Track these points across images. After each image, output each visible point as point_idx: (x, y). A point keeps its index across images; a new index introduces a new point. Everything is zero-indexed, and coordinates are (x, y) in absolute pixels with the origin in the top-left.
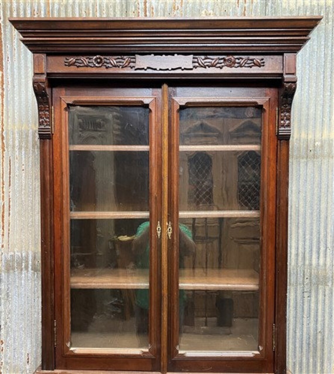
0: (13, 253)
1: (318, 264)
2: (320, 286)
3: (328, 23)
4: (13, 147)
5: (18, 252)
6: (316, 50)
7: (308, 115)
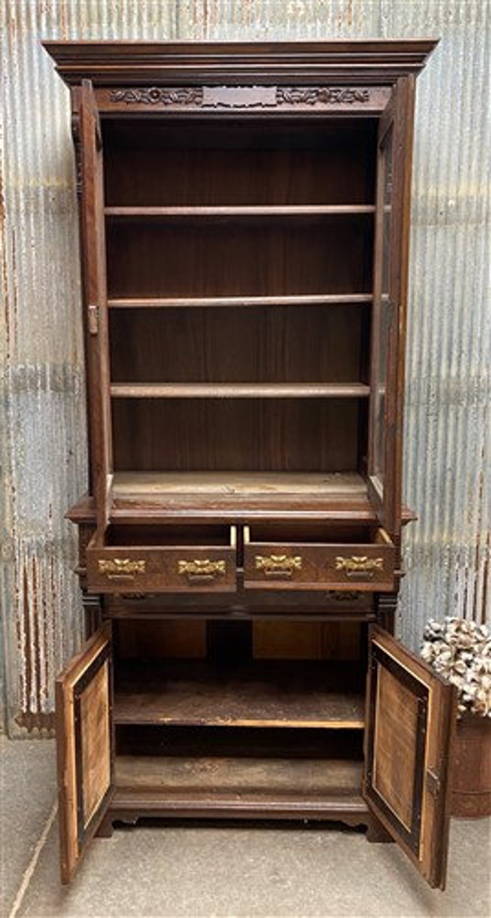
0: (22, 366)
1: (449, 375)
2: (451, 406)
3: (469, 22)
4: (18, 212)
5: (30, 364)
6: (452, 64)
7: (438, 160)
